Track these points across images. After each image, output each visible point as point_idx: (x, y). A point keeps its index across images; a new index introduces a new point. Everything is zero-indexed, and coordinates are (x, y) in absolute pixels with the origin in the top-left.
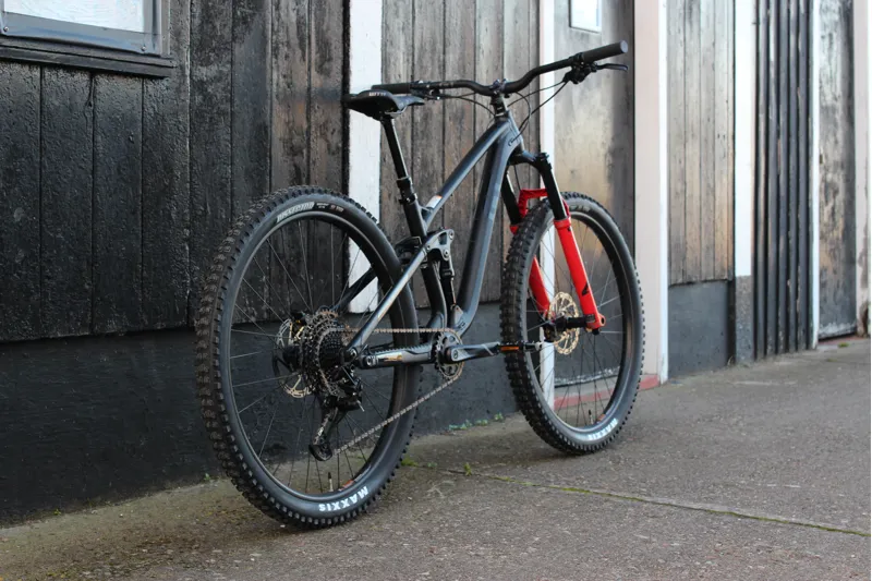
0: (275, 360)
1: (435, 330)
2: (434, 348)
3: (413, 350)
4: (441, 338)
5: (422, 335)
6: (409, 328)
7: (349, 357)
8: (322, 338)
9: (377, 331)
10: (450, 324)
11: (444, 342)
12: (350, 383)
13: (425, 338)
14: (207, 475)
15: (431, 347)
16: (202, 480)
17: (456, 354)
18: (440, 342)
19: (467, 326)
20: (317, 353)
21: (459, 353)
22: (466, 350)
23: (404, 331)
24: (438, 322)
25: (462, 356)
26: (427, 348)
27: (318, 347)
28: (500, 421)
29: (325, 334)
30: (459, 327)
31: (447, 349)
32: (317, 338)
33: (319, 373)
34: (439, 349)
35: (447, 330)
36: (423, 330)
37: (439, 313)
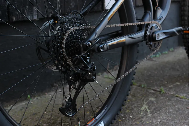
0: (39, 49)
1: (146, 22)
2: (146, 33)
3: (133, 36)
4: (150, 27)
5: (138, 26)
6: (130, 23)
7: (86, 48)
8: (67, 35)
9: (109, 26)
10: (155, 18)
11: (151, 29)
12: (86, 67)
13: (140, 28)
14: (29, 96)
15: (143, 33)
16: (26, 99)
17: (159, 35)
18: (149, 29)
19: (164, 18)
20: (64, 46)
21: (160, 35)
22: (164, 33)
23: (127, 24)
24: (148, 17)
25: (162, 37)
26: (141, 34)
27: (64, 42)
28: (172, 51)
29: (69, 32)
30: (160, 19)
31: (153, 33)
32: (64, 35)
33: (66, 59)
34: (148, 33)
35: (153, 21)
36: (139, 23)
37: (148, 11)
